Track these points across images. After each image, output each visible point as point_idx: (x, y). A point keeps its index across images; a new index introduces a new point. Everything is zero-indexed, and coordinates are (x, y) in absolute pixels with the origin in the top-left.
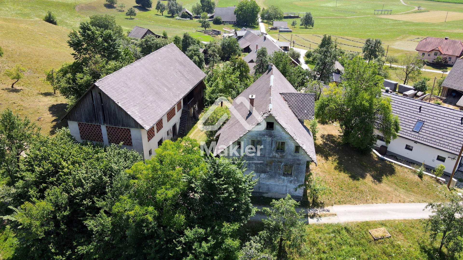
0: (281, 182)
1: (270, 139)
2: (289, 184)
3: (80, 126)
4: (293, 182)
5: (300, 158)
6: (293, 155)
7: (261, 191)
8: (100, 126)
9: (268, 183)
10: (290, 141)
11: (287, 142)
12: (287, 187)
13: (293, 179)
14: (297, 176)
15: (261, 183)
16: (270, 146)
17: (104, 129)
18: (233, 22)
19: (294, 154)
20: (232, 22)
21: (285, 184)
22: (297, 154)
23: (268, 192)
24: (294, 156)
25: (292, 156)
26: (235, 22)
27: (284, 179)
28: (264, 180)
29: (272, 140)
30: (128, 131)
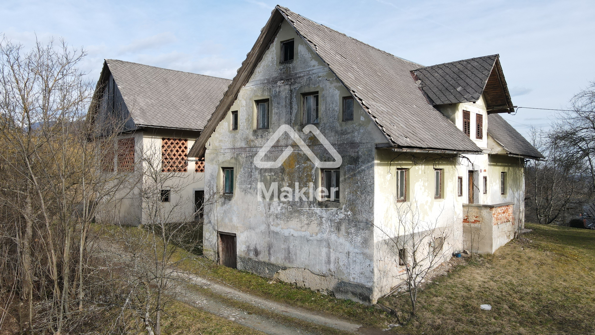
0: (314, 227)
1: (287, 87)
2: (333, 237)
4: (343, 228)
5: (357, 140)
6: (339, 129)
7: (273, 260)
9: (286, 233)
10: (328, 83)
11: (323, 89)
12: (329, 246)
13: (342, 216)
14: (352, 205)
15: (273, 232)
16: (289, 110)
19: (341, 125)
21: (325, 236)
22: (349, 126)
23: (287, 265)
24: (343, 133)
25: (337, 132)
27: (321, 217)
28: (279, 221)
29: (291, 91)
30: (133, 143)
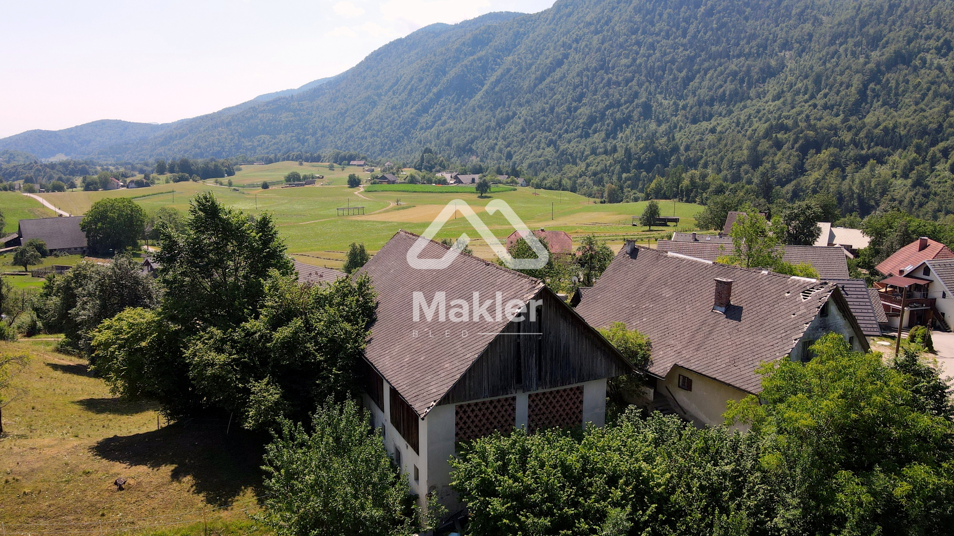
3: (461, 413)
8: (514, 399)
10: (844, 330)
17: (522, 402)
18: (79, 249)
20: (76, 249)
26: (82, 248)
30: (578, 393)
